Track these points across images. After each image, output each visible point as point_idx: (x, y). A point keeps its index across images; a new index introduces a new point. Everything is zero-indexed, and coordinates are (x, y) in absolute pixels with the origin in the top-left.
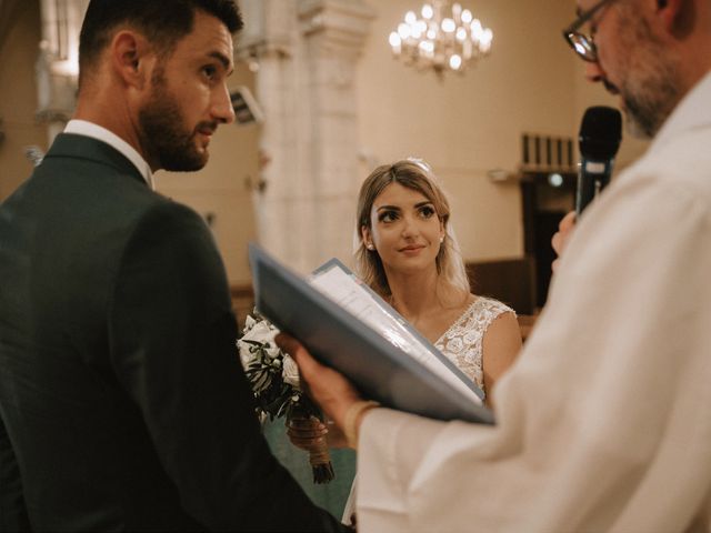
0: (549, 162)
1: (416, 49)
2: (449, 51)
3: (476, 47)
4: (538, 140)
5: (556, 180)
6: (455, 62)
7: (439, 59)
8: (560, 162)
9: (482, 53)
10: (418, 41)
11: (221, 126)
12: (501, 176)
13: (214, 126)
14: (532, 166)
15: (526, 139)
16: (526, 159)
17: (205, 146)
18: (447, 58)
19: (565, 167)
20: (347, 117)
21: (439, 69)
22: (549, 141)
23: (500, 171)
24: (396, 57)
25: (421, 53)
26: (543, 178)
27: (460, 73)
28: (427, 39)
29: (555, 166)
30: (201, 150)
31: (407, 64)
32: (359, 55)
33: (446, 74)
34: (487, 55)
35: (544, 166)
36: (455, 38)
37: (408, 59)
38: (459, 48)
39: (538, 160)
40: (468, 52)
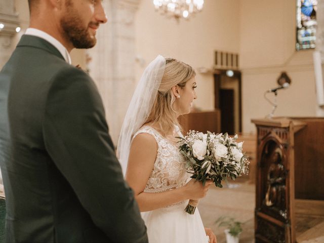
0: (227, 64)
1: (166, 6)
2: (183, 9)
3: (195, 7)
4: (222, 54)
5: (230, 74)
6: (185, 14)
7: (178, 12)
8: (232, 65)
9: (198, 10)
10: (168, 3)
11: (101, 25)
12: (204, 71)
13: (97, 24)
14: (219, 67)
15: (216, 53)
16: (216, 63)
17: (94, 35)
18: (182, 12)
19: (235, 67)
20: (130, 39)
21: (177, 17)
22: (227, 55)
23: (204, 68)
24: (157, 11)
25: (168, 9)
26: (224, 72)
27: (187, 19)
28: (171, 2)
29: (230, 67)
30: (92, 37)
31: (162, 14)
32: (137, 9)
33: (181, 20)
34: (200, 11)
35: (224, 67)
36: (185, 3)
37: (162, 11)
38: (187, 7)
39: (222, 64)
40: (191, 10)
